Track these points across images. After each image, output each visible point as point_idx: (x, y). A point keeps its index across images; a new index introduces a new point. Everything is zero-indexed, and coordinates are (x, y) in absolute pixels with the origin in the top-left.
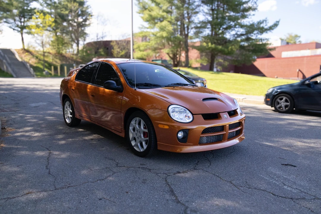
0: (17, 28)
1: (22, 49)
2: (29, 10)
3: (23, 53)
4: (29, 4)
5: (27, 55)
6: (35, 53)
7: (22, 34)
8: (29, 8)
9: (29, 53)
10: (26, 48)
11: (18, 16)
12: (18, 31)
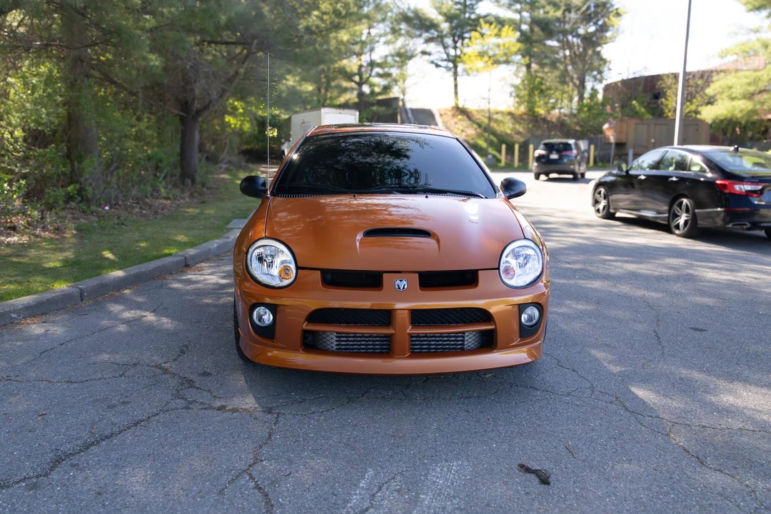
0: (444, 64)
1: (453, 108)
2: (473, 20)
3: (454, 116)
4: (475, 7)
5: (460, 120)
6: (477, 116)
7: (456, 74)
8: (473, 16)
9: (465, 117)
10: (460, 106)
11: (449, 35)
12: (448, 69)
